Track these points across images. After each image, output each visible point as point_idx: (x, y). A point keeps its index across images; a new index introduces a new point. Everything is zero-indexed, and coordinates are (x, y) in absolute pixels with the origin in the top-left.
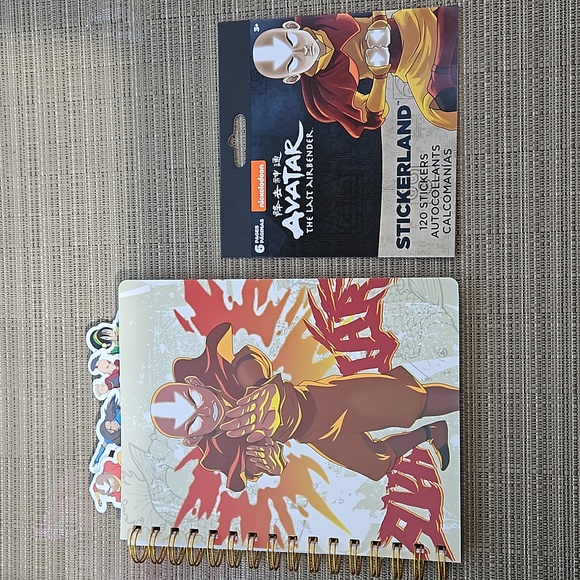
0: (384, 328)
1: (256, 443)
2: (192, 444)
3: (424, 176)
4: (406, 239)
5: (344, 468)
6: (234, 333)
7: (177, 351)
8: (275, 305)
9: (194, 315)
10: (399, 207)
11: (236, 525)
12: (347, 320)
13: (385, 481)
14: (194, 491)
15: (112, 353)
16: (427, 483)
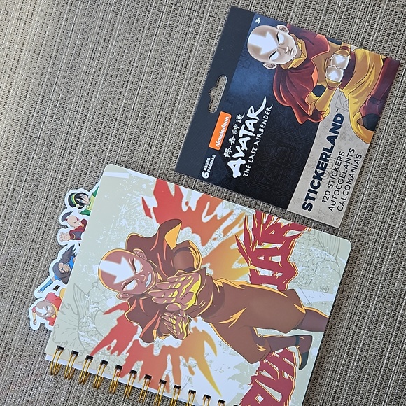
0: (291, 260)
1: (172, 312)
2: (123, 298)
3: (337, 167)
4: (310, 205)
5: (231, 349)
6: (182, 228)
7: (134, 228)
8: (219, 218)
9: (156, 206)
10: (313, 181)
11: (138, 366)
12: (266, 246)
13: (257, 366)
14: (114, 333)
16: (286, 375)
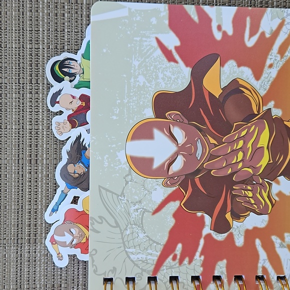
1: (243, 182)
2: (172, 185)
6: (222, 65)
7: (158, 84)
8: (268, 36)
9: (178, 43)
11: (221, 269)
14: (174, 236)
15: (77, 87)
